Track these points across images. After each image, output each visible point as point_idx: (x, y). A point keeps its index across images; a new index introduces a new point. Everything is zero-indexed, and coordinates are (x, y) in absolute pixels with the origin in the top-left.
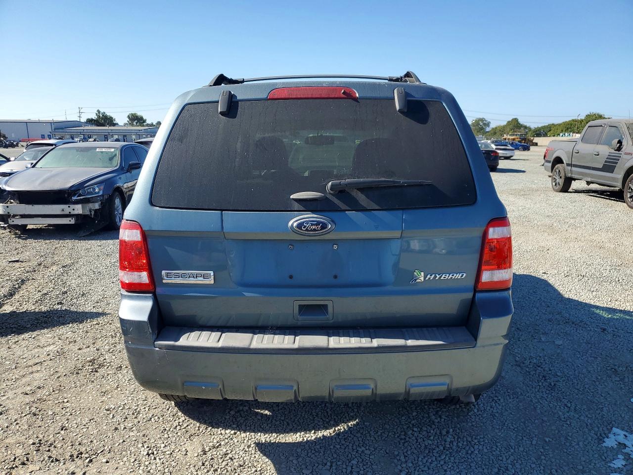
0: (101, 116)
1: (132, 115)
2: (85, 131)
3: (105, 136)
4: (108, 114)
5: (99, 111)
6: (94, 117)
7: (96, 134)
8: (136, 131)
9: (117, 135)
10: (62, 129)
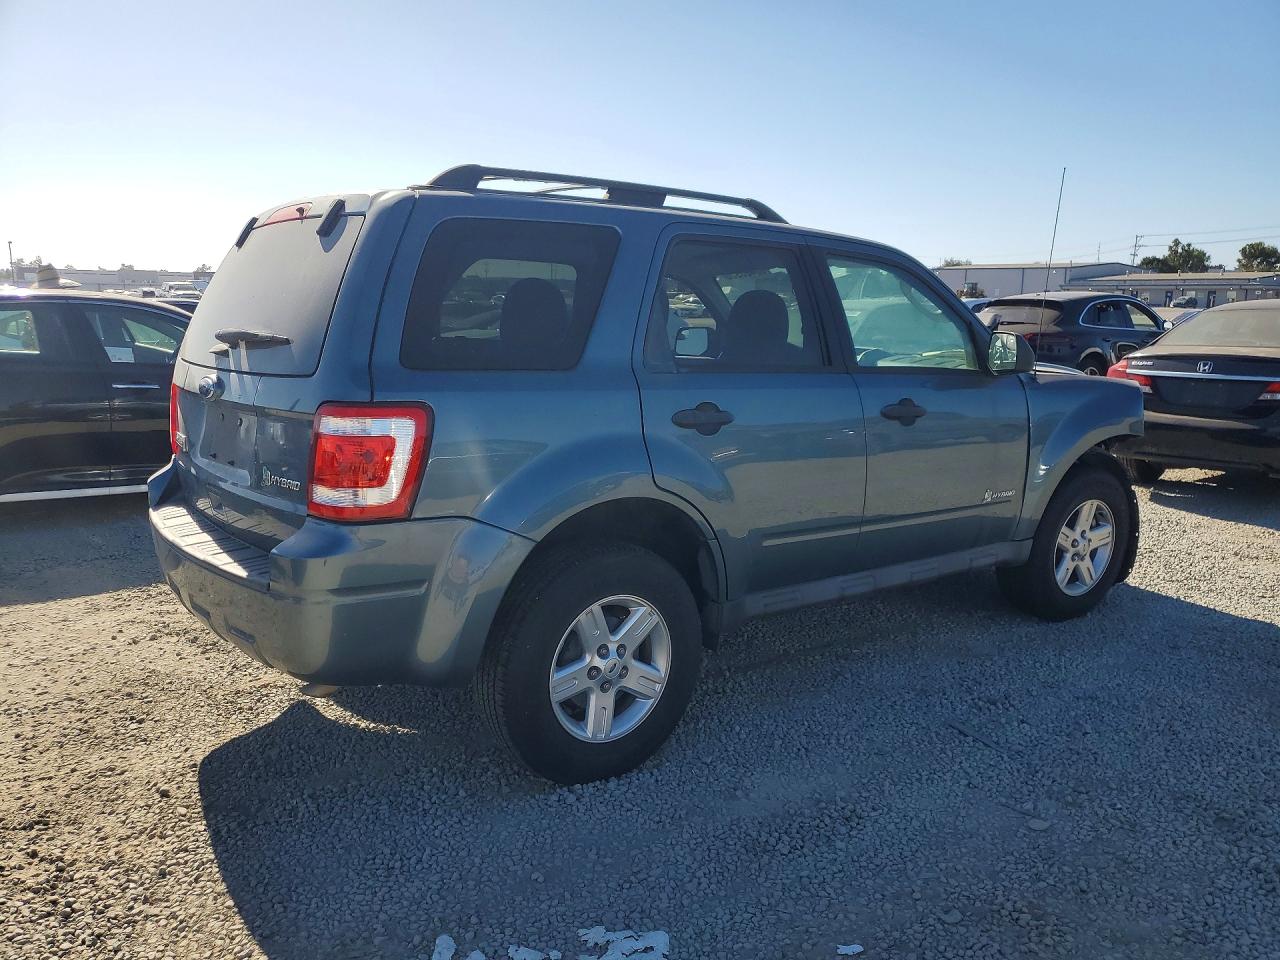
0: (1180, 250)
1: (1252, 246)
2: (1128, 283)
3: (1167, 292)
4: (1197, 246)
5: (1177, 242)
6: (1162, 253)
7: (1149, 290)
8: (1241, 282)
9: (1193, 290)
10: (1085, 279)
